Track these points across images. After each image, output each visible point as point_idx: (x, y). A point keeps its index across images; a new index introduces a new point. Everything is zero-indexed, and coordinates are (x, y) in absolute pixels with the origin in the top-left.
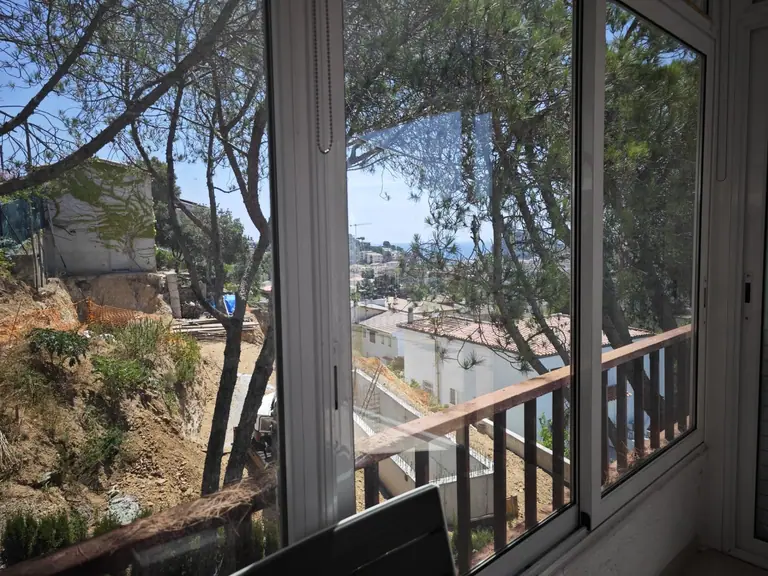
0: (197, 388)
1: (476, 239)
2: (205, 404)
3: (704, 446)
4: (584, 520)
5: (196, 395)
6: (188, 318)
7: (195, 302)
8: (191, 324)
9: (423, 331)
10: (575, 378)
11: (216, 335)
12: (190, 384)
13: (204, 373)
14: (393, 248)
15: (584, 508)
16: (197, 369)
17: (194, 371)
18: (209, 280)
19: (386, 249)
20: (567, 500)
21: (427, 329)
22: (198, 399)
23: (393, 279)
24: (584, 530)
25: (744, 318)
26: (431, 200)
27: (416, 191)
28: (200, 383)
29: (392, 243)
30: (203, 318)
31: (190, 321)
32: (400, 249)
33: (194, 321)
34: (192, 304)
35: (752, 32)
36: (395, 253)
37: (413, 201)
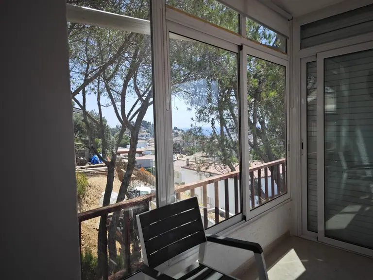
0: (86, 198)
1: (213, 128)
2: (90, 206)
3: (290, 199)
4: (244, 218)
5: (86, 201)
6: (80, 165)
7: (83, 157)
8: (82, 168)
9: (194, 170)
10: (241, 173)
11: (94, 173)
12: (83, 196)
13: (89, 191)
14: (179, 130)
15: (244, 214)
16: (86, 189)
17: (85, 190)
18: (89, 146)
19: (175, 131)
20: (239, 212)
21: (195, 169)
22: (87, 203)
23: (179, 145)
24: (244, 221)
25: (302, 155)
26: (196, 110)
27: (190, 107)
28: (88, 196)
29: (178, 128)
30: (87, 165)
31: (81, 167)
32: (182, 131)
33: (83, 167)
34: (82, 158)
35: (300, 59)
36: (180, 133)
37: (189, 111)
